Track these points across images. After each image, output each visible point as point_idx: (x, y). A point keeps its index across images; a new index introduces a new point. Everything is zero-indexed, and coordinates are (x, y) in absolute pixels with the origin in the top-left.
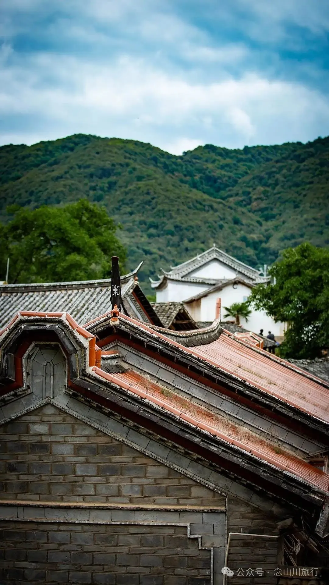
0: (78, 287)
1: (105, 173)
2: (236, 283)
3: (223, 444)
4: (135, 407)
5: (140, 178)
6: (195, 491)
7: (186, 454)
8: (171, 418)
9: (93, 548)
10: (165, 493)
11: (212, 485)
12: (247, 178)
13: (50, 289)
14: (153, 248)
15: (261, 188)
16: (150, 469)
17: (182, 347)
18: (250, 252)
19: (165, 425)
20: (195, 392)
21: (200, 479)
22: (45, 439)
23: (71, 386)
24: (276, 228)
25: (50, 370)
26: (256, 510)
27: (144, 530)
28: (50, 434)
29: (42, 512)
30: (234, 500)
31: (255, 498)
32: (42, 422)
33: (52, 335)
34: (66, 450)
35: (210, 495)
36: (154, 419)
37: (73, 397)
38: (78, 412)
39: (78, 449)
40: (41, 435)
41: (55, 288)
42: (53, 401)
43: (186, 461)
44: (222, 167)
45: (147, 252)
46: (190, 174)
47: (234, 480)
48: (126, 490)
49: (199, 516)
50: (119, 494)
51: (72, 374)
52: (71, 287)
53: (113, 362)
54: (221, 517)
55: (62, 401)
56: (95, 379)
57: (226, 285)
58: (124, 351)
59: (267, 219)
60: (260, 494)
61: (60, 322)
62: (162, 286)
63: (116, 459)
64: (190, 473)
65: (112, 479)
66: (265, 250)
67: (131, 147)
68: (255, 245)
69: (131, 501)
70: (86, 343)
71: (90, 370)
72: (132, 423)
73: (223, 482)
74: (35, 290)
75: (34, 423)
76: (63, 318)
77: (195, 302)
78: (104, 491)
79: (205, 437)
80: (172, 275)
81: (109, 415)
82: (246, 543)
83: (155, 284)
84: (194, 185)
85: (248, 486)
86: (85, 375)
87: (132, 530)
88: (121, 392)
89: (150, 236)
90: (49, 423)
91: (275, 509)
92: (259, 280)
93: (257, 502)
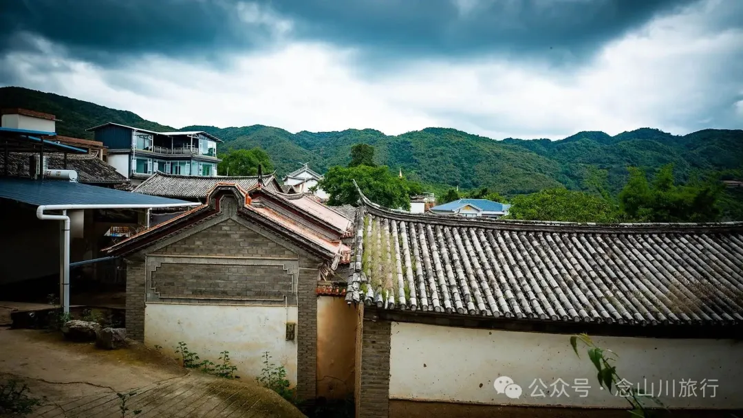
0: (252, 178)
1: (268, 139)
2: (312, 179)
3: (297, 235)
4: (263, 220)
5: (280, 142)
6: (286, 252)
7: (283, 238)
8: (277, 224)
9: (247, 274)
10: (275, 253)
11: (292, 250)
12: (319, 143)
13: (242, 178)
14: (285, 167)
15: (323, 147)
16: (269, 244)
17: (287, 200)
18: (319, 169)
19: (275, 227)
20: (290, 216)
21: (288, 248)
22: (228, 232)
23: (239, 212)
24: (329, 162)
25: (230, 205)
26: (310, 259)
27: (266, 267)
28: (230, 230)
29: (226, 260)
30: (302, 256)
31: (309, 254)
32: (227, 225)
33: (231, 192)
34: (236, 236)
35: (292, 254)
36: (271, 225)
37: (240, 216)
38: (241, 222)
39: (241, 236)
40: (226, 230)
41: (243, 178)
42: (232, 218)
43: (283, 241)
44: (310, 139)
45: (282, 169)
46: (298, 141)
47: (301, 248)
48: (260, 252)
49: (288, 262)
50: (257, 253)
51: (239, 207)
52: (250, 178)
53: (258, 204)
54: (297, 262)
55: (235, 218)
56: (248, 209)
57: (309, 180)
58: (263, 200)
59: (325, 158)
60: (311, 253)
61: (235, 187)
62: (286, 180)
63: (256, 240)
64: (284, 245)
65: (254, 248)
66: (324, 169)
67: (277, 130)
68: (321, 167)
69: (262, 256)
70: (244, 196)
71: (246, 206)
72: (262, 226)
73: (297, 249)
74: (236, 179)
75: (224, 226)
76: (236, 185)
77: (297, 186)
78: (251, 252)
79: (290, 232)
80: (289, 176)
81: (253, 223)
82: (306, 272)
83: (283, 179)
84: (300, 145)
85: (306, 250)
86: (244, 207)
87: (262, 267)
88: (258, 214)
89: (284, 162)
90: (230, 226)
91: (317, 259)
92: (321, 179)
93: (310, 256)
